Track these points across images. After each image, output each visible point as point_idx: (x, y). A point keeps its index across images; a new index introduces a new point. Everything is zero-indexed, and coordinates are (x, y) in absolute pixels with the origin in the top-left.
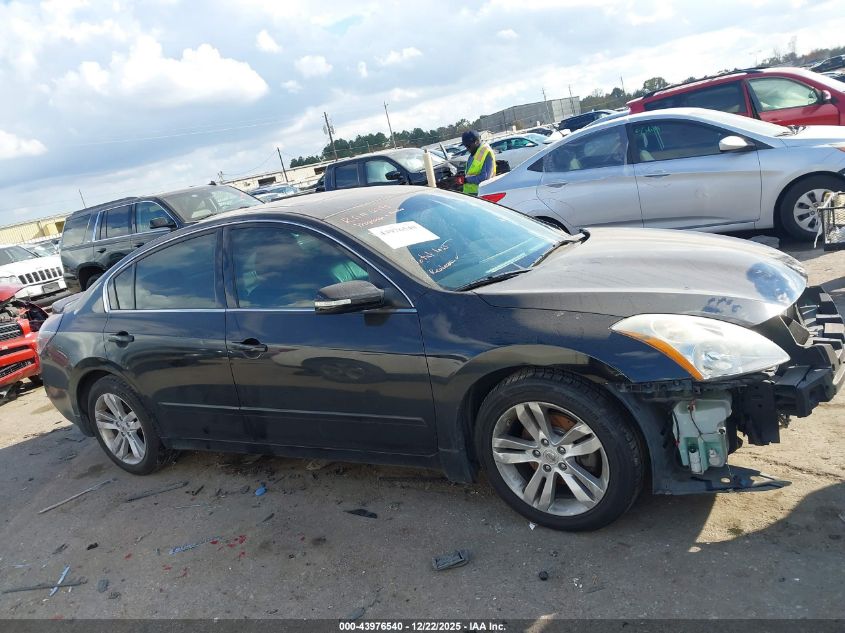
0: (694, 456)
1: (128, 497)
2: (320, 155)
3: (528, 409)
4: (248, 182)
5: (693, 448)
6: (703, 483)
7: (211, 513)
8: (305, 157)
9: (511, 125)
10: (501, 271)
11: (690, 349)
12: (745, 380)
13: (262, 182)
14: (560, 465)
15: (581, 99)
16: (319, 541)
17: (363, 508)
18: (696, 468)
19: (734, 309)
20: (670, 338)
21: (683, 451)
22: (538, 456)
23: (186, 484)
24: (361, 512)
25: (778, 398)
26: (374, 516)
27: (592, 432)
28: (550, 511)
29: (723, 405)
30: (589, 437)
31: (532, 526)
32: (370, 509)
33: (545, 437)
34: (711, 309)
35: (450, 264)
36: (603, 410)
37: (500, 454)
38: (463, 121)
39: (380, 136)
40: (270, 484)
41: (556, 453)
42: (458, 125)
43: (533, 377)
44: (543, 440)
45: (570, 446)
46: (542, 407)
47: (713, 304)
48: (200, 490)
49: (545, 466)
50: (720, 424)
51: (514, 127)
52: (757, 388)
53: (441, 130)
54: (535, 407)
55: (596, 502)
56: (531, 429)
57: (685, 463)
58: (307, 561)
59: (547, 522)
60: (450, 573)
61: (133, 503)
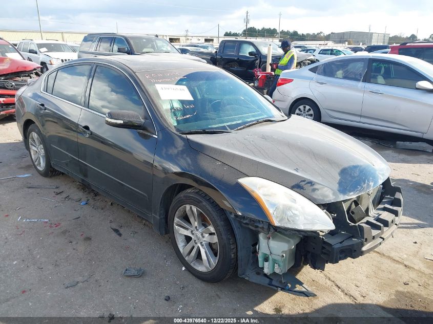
0: (266, 264)
1: (29, 185)
2: (241, 33)
3: (191, 208)
4: (200, 38)
5: (266, 259)
6: (268, 279)
7: (56, 207)
8: (233, 32)
9: (346, 41)
10: (216, 128)
11: (273, 205)
12: (303, 233)
13: (206, 40)
14: (201, 243)
15: (391, 36)
16: (88, 239)
17: (119, 229)
18: (266, 271)
19: (314, 190)
20: (265, 195)
21: (260, 259)
22: (193, 234)
23: (57, 188)
24: (116, 231)
25: (323, 248)
26: (120, 235)
27: (215, 232)
28: (192, 264)
29: (288, 242)
30: (214, 234)
31: (184, 268)
32: (121, 231)
33: (197, 226)
34: (299, 186)
35: (188, 117)
36: (222, 223)
37: (177, 227)
38: (321, 33)
39: (275, 30)
40: (91, 201)
41: (201, 236)
42: (318, 34)
43: (197, 193)
44: (196, 227)
45: (207, 235)
46: (197, 210)
47: (303, 183)
48: (60, 193)
49: (195, 240)
50: (283, 252)
51: (347, 43)
52: (315, 238)
53: (308, 35)
54: (194, 209)
55: (211, 269)
56: (192, 220)
57: (260, 266)
58: (75, 248)
59: (190, 270)
60: (129, 279)
61: (30, 190)
